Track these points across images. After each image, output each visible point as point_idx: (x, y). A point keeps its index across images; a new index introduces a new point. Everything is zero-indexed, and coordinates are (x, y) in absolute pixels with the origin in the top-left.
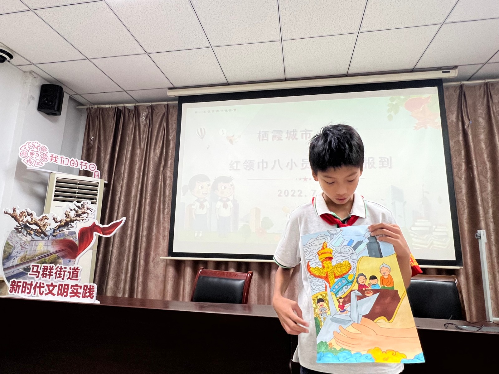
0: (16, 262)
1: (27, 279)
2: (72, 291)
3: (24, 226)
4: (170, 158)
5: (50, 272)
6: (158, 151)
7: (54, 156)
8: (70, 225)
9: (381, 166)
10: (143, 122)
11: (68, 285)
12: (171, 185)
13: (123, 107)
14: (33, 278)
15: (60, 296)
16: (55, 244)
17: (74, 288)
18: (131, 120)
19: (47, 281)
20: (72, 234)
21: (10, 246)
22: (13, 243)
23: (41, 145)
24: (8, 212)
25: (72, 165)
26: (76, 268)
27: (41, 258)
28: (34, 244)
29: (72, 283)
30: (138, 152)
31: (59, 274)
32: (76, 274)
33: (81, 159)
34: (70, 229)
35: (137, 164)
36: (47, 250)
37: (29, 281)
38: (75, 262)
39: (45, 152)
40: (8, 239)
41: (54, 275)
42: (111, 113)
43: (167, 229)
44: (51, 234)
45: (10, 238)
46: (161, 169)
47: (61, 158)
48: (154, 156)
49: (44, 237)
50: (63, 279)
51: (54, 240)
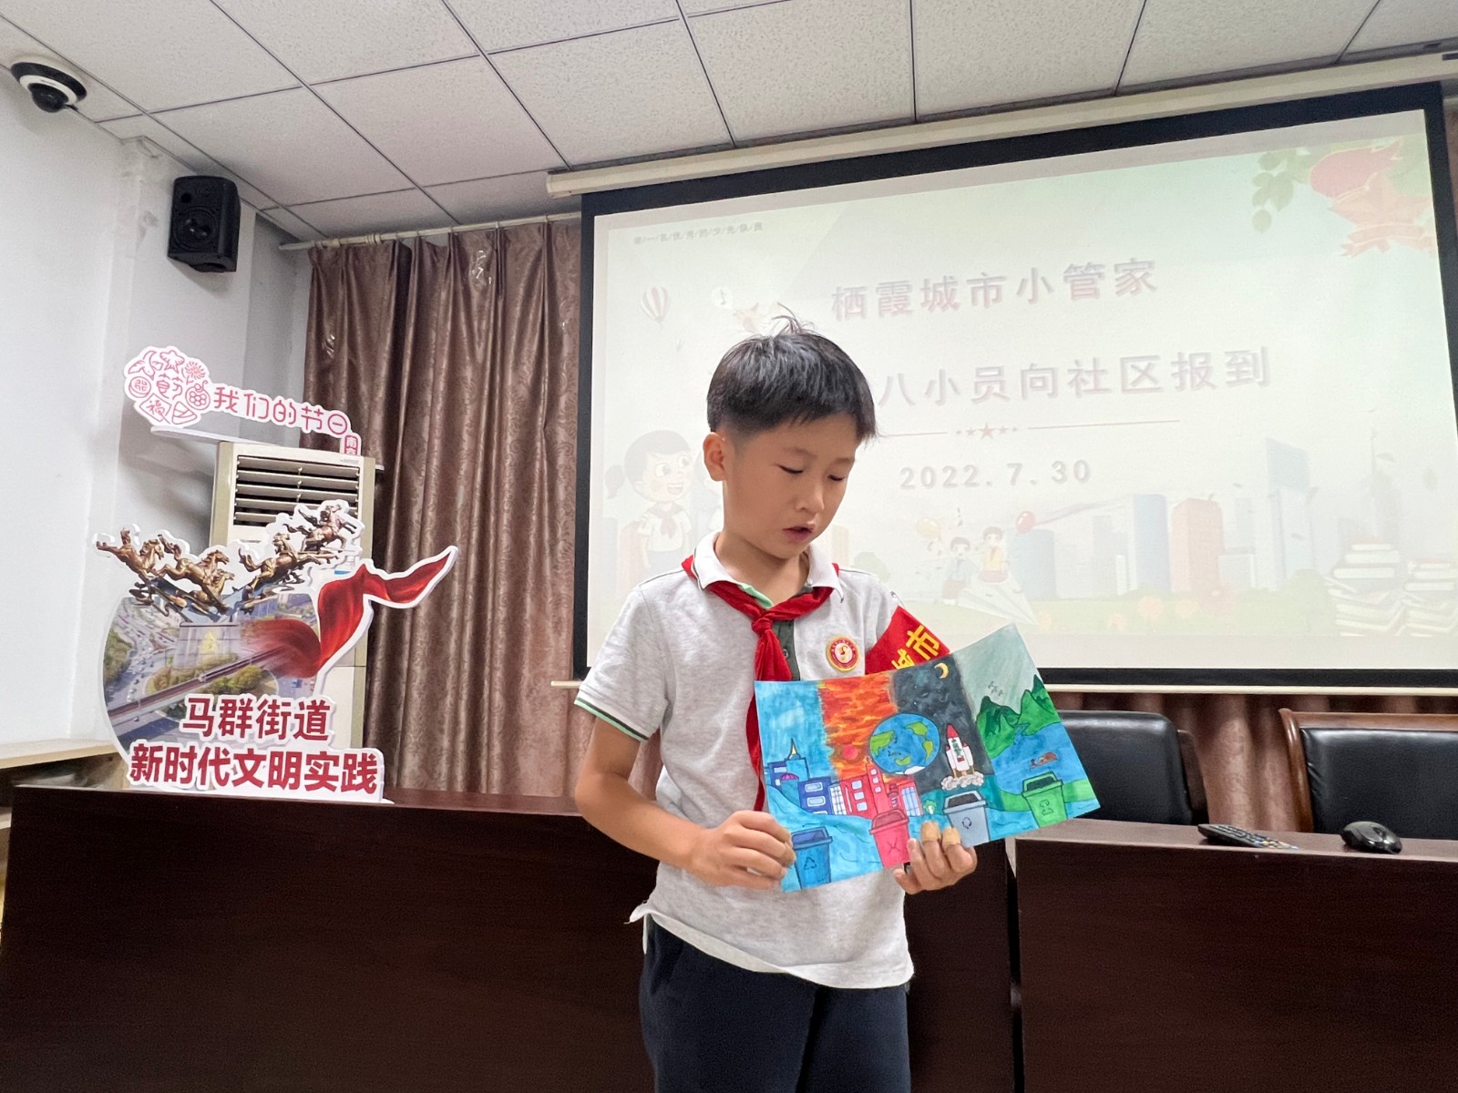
0: (144, 689)
1: (178, 739)
2: (310, 773)
3: (156, 583)
4: (564, 388)
5: (244, 718)
6: (527, 369)
7: (227, 391)
8: (291, 577)
9: (1234, 378)
10: (476, 282)
11: (298, 755)
12: (570, 468)
13: (415, 238)
14: (195, 737)
15: (277, 787)
16: (253, 634)
17: (316, 764)
18: (441, 279)
19: (236, 744)
20: (300, 604)
21: (120, 644)
22: (131, 635)
23: (188, 360)
24: (109, 545)
25: (280, 417)
26: (318, 703)
27: (212, 678)
28: (189, 637)
29: (308, 747)
30: (468, 373)
31: (268, 723)
32: (319, 722)
33: (302, 400)
34: (293, 589)
35: (468, 412)
36: (230, 654)
37: (185, 747)
38: (313, 685)
39: (200, 381)
40: (115, 624)
41: (256, 727)
42: (383, 260)
43: (564, 601)
44: (237, 604)
45: (121, 622)
46: (540, 422)
47: (246, 398)
48: (517, 382)
49: (219, 614)
50: (282, 737)
51: (248, 622)
